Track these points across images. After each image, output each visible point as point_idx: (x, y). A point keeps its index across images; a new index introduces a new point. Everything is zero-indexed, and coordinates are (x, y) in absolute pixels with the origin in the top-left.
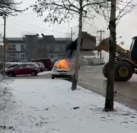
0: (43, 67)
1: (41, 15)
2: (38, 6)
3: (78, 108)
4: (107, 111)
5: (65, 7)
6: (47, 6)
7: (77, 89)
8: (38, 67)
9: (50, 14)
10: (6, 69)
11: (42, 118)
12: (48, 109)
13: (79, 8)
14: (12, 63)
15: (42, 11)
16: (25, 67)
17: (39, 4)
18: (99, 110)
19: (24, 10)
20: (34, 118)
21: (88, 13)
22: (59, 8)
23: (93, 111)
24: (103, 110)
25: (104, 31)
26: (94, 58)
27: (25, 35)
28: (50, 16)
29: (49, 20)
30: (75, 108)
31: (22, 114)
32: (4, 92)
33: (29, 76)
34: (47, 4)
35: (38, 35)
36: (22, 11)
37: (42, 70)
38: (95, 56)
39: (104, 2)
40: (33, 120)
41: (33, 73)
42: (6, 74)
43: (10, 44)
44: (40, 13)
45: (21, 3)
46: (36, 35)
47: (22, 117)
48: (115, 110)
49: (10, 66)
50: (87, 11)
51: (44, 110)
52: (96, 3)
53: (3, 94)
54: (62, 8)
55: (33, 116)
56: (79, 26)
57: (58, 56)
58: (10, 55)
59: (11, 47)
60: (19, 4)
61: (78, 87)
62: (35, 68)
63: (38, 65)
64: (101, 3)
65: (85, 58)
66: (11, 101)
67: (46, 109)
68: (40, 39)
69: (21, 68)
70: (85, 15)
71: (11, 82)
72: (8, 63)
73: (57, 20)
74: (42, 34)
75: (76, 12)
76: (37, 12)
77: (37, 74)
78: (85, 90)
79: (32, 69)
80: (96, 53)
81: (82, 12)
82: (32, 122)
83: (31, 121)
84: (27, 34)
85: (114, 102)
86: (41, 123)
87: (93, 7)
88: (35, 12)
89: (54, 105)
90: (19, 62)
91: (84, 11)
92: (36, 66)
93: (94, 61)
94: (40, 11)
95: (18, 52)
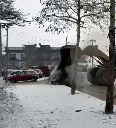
0: (41, 74)
1: (43, 26)
2: (39, 18)
3: (80, 111)
4: (107, 114)
5: (64, 19)
6: (48, 18)
7: (76, 93)
8: (37, 73)
9: (50, 25)
10: (9, 76)
11: (49, 121)
12: (53, 112)
13: (77, 19)
14: (13, 71)
15: (43, 22)
16: (26, 74)
17: (41, 16)
18: (99, 113)
19: (32, 21)
20: (41, 120)
21: (85, 23)
22: (59, 20)
23: (94, 113)
24: (104, 113)
25: (95, 41)
26: (87, 65)
27: (25, 45)
28: (50, 26)
29: (49, 31)
30: (77, 111)
31: (29, 117)
32: (11, 97)
33: (29, 82)
34: (48, 16)
35: (35, 45)
36: (31, 21)
37: (41, 77)
38: (87, 63)
39: (100, 14)
40: (41, 122)
41: (33, 79)
42: (9, 80)
43: (11, 53)
44: (41, 25)
45: (29, 14)
46: (34, 44)
47: (30, 120)
48: (115, 113)
49: (12, 73)
50: (84, 22)
51: (50, 113)
52: (92, 15)
53: (10, 98)
54: (62, 20)
55: (40, 119)
56: (77, 36)
57: (54, 63)
58: (11, 63)
59: (12, 56)
60: (26, 15)
61: (77, 91)
62: (35, 74)
63: (37, 72)
64: (97, 14)
65: (79, 65)
66: (18, 105)
67: (51, 112)
68: (38, 48)
69: (23, 74)
70: (82, 26)
71: (15, 88)
72: (10, 70)
73: (57, 30)
74: (40, 44)
75: (74, 23)
76: (39, 24)
77: (36, 80)
78: (83, 94)
79: (32, 76)
80: (88, 60)
81: (80, 23)
82: (40, 125)
83: (39, 123)
84: (26, 43)
85: (114, 105)
86: (49, 125)
87: (90, 18)
88: (37, 24)
89: (58, 109)
90: (19, 69)
91: (82, 22)
92: (36, 73)
93: (88, 68)
94: (41, 22)
95: (19, 60)
